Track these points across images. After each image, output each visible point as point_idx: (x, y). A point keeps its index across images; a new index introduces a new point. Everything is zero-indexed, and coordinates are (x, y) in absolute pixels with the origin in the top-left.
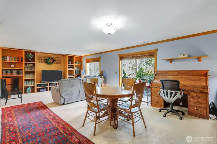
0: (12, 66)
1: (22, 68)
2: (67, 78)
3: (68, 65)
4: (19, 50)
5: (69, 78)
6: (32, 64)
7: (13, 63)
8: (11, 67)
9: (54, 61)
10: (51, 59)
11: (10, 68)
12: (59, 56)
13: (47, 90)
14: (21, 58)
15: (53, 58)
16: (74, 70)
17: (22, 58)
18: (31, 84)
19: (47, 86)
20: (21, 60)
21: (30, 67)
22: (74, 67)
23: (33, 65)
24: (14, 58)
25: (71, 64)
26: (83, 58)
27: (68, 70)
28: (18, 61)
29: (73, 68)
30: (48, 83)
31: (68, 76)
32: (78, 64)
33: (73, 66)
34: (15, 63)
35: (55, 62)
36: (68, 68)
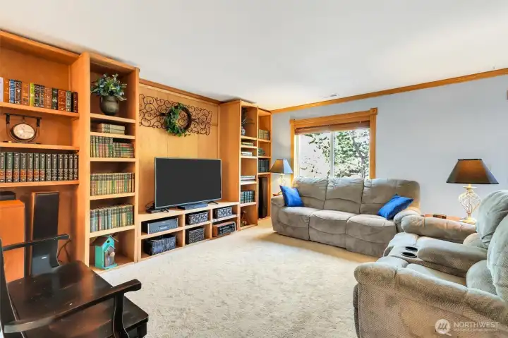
0: (24, 131)
1: (71, 144)
3: (242, 141)
4: (61, 52)
6: (123, 128)
7: (25, 116)
8: (18, 139)
9: (190, 120)
10: (183, 113)
11: (10, 144)
12: (205, 106)
13: (178, 244)
14: (68, 95)
15: (190, 110)
16: (257, 157)
17: (74, 97)
18: (119, 225)
19: (180, 225)
20: (68, 103)
21: (116, 140)
22: (257, 148)
23: (126, 134)
24: (32, 87)
27: (240, 157)
28: (56, 106)
29: (254, 152)
30: (183, 213)
31: (241, 183)
33: (254, 142)
34: (36, 119)
35: (192, 126)
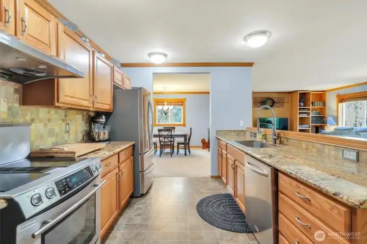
2: (296, 131)
3: (300, 109)
5: (301, 131)
9: (274, 103)
10: (270, 100)
12: (281, 96)
15: (273, 99)
16: (310, 116)
22: (310, 112)
25: (304, 106)
26: (327, 94)
27: (298, 116)
29: (308, 114)
31: (298, 128)
32: (318, 105)
33: (309, 109)
36: (300, 113)
